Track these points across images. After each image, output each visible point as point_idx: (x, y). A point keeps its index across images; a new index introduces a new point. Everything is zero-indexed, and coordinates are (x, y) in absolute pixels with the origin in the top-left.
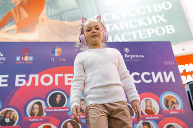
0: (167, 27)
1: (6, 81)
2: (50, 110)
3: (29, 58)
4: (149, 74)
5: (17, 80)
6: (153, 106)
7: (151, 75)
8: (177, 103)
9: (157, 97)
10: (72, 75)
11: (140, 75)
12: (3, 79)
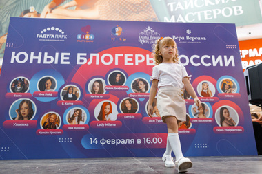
0: (235, 7)
1: (68, 58)
2: (110, 88)
3: (90, 37)
4: (209, 57)
5: (79, 58)
6: (209, 89)
7: (211, 58)
8: (234, 87)
9: (214, 80)
10: (132, 55)
11: (200, 58)
12: (65, 56)
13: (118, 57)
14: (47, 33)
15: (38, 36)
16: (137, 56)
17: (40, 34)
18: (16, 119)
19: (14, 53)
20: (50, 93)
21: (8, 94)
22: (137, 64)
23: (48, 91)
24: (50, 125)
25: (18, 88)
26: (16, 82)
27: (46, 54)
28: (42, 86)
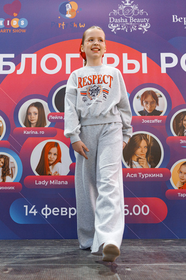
13: (72, 59)
16: (106, 56)
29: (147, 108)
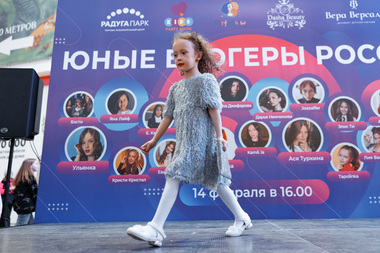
1: (152, 59)
3: (185, 21)
5: (169, 58)
10: (256, 49)
11: (375, 50)
12: (147, 55)
13: (234, 53)
14: (117, 18)
15: (103, 23)
16: (265, 50)
17: (106, 20)
18: (77, 159)
19: (67, 54)
20: (127, 116)
21: (61, 119)
22: (265, 64)
23: (123, 113)
24: (128, 169)
25: (77, 109)
26: (73, 100)
27: (117, 53)
28: (114, 105)
29: (306, 96)
